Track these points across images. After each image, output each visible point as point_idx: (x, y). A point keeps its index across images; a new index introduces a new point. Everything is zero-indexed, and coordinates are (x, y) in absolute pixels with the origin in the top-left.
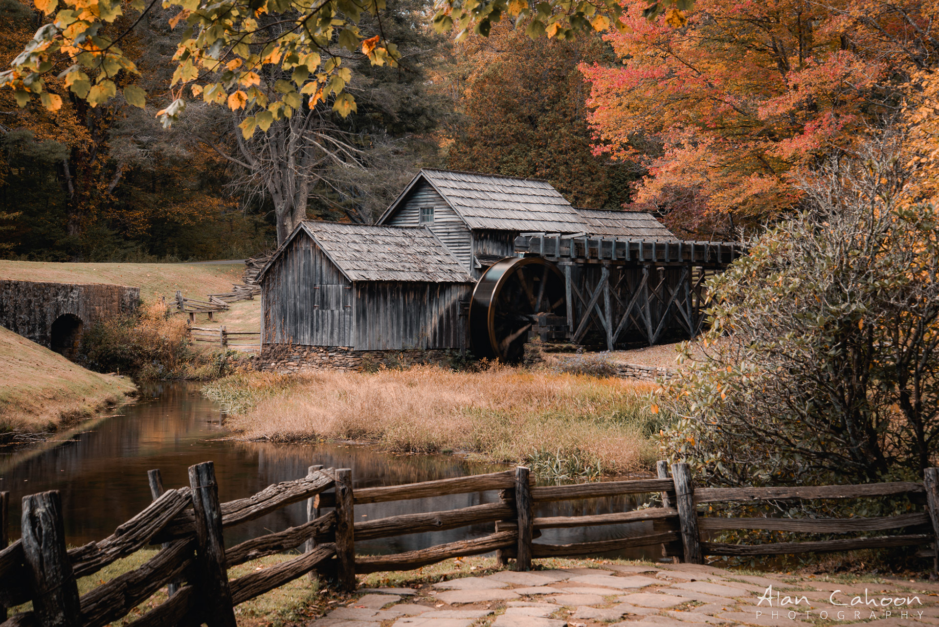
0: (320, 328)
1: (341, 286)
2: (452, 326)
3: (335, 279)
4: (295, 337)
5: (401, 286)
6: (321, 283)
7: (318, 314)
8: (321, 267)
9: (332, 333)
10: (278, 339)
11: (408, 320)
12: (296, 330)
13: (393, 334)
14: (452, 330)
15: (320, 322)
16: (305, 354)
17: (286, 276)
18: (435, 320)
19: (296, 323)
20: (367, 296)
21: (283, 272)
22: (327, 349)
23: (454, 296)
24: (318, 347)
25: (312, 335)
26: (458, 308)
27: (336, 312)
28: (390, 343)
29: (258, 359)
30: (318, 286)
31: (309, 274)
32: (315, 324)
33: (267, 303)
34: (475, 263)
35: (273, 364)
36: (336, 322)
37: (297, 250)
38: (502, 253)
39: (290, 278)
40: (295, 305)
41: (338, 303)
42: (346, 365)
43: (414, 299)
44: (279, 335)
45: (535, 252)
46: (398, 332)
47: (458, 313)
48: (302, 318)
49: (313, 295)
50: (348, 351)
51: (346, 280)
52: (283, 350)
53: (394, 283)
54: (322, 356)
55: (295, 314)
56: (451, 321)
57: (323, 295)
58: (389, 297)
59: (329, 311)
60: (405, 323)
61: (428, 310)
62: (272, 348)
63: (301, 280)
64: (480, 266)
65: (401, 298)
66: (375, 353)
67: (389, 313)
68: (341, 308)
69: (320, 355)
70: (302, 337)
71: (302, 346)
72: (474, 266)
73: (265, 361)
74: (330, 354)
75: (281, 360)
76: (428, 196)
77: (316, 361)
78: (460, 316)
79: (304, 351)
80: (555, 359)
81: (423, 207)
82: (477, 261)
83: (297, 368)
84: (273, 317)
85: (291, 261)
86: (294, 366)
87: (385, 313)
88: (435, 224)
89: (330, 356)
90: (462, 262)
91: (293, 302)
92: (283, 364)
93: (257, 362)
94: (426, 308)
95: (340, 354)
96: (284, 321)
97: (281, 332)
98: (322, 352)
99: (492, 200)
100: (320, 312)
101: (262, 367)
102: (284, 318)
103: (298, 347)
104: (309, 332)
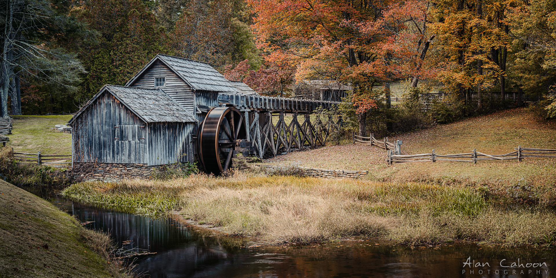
0: (120, 152)
1: (136, 126)
2: (188, 148)
3: (131, 121)
4: (100, 158)
5: (166, 125)
6: (120, 123)
7: (118, 143)
8: (120, 114)
9: (129, 155)
10: (86, 159)
11: (170, 146)
12: (100, 154)
13: (164, 155)
14: (188, 151)
15: (120, 149)
16: (108, 168)
17: (92, 120)
18: (181, 145)
19: (100, 149)
20: (152, 132)
21: (89, 118)
22: (125, 165)
23: (189, 129)
24: (118, 164)
25: (113, 156)
26: (190, 138)
27: (133, 142)
28: (163, 161)
29: (70, 172)
30: (117, 126)
31: (110, 118)
32: (116, 150)
33: (77, 137)
34: (197, 110)
35: (82, 175)
36: (133, 149)
37: (100, 104)
38: (207, 105)
39: (95, 121)
40: (99, 138)
41: (134, 136)
42: (141, 175)
43: (172, 133)
44: (86, 157)
45: (232, 104)
46: (166, 153)
47: (190, 141)
48: (105, 146)
49: (114, 131)
50: (143, 166)
51: (141, 121)
52: (90, 166)
53: (164, 123)
54: (121, 170)
55: (100, 144)
56: (187, 146)
57: (122, 132)
58: (162, 132)
59: (127, 142)
62: (81, 165)
63: (104, 122)
64: (201, 112)
65: (167, 132)
66: (156, 167)
67: (162, 142)
68: (137, 140)
69: (120, 169)
70: (105, 158)
71: (105, 163)
72: (196, 112)
73: (75, 173)
74: (128, 169)
75: (88, 172)
76: (162, 71)
77: (117, 173)
78: (191, 142)
79: (107, 167)
80: (257, 167)
81: (157, 77)
82: (198, 109)
83: (102, 177)
84: (82, 145)
85: (95, 110)
86: (99, 176)
87: (160, 142)
88: (166, 87)
89: (128, 170)
90: (188, 110)
91: (97, 136)
92: (90, 175)
93: (70, 174)
94: (177, 138)
95: (136, 168)
96: (91, 148)
97: (89, 155)
98: (122, 167)
99: (194, 73)
100: (120, 142)
101: (74, 177)
102: (91, 146)
103: (102, 164)
104: (111, 155)
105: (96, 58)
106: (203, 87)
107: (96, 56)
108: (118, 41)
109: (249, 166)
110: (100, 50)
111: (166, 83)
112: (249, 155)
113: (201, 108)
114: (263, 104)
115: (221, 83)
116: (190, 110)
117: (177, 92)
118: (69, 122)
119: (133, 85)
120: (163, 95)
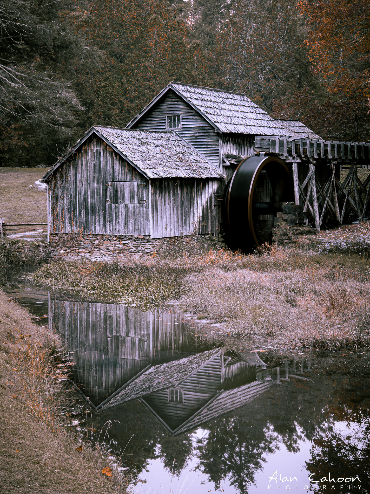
0: (114, 220)
1: (135, 183)
2: (210, 215)
3: (128, 177)
4: (86, 227)
5: (178, 182)
6: (113, 181)
7: (111, 207)
8: (113, 167)
9: (126, 224)
10: (67, 229)
11: (184, 211)
12: (87, 222)
13: (174, 223)
14: (210, 218)
15: (114, 215)
16: (97, 242)
17: (75, 175)
18: (200, 210)
19: (87, 214)
20: (158, 191)
21: (72, 172)
22: (120, 238)
23: (212, 188)
24: (111, 236)
25: (105, 225)
26: (213, 200)
27: (131, 206)
28: (173, 231)
29: (45, 247)
30: (110, 183)
31: (100, 172)
32: (108, 216)
33: (55, 198)
34: (224, 162)
35: (62, 251)
36: (130, 215)
37: (86, 152)
38: (239, 153)
39: (79, 177)
40: (85, 200)
41: (132, 198)
42: (143, 251)
43: (187, 193)
44: (67, 226)
45: (273, 152)
46: (178, 221)
47: (213, 204)
48: (93, 211)
49: (105, 191)
50: (144, 239)
51: (142, 177)
52: (72, 239)
53: (175, 179)
54: (115, 244)
55: (86, 208)
56: (209, 211)
57: (116, 191)
58: (172, 192)
59: (123, 205)
60: (182, 213)
61: (195, 202)
62: (61, 237)
63: (92, 178)
64: (229, 164)
65: (179, 192)
66: (163, 240)
67: (172, 205)
68: (136, 202)
69: (113, 242)
70: (93, 228)
71: (93, 235)
72: (222, 164)
73: (53, 249)
74: (124, 242)
75: (71, 247)
76: (176, 106)
77: (110, 248)
78: (215, 206)
79: (95, 240)
80: (306, 240)
81: (170, 115)
82: (225, 160)
83: (89, 254)
84: (62, 210)
85: (80, 161)
86: (85, 253)
87: (169, 205)
88: (182, 130)
89: (124, 244)
90: (211, 161)
91: (83, 198)
92: (73, 251)
93: (45, 250)
94: (194, 200)
95: (135, 241)
96: (74, 214)
97: (71, 224)
98: (116, 240)
99: (222, 109)
100: (113, 205)
101: (50, 253)
102: (74, 211)
103: (90, 236)
104: (102, 223)
105: (103, 87)
106: (232, 129)
107: (102, 85)
108: (133, 63)
109: (295, 240)
110: (108, 75)
111: (182, 123)
112: (296, 224)
113: (229, 158)
114: (322, 151)
115: (261, 123)
116: (213, 161)
117: (196, 136)
118: (44, 177)
119: (136, 127)
120: (177, 140)
